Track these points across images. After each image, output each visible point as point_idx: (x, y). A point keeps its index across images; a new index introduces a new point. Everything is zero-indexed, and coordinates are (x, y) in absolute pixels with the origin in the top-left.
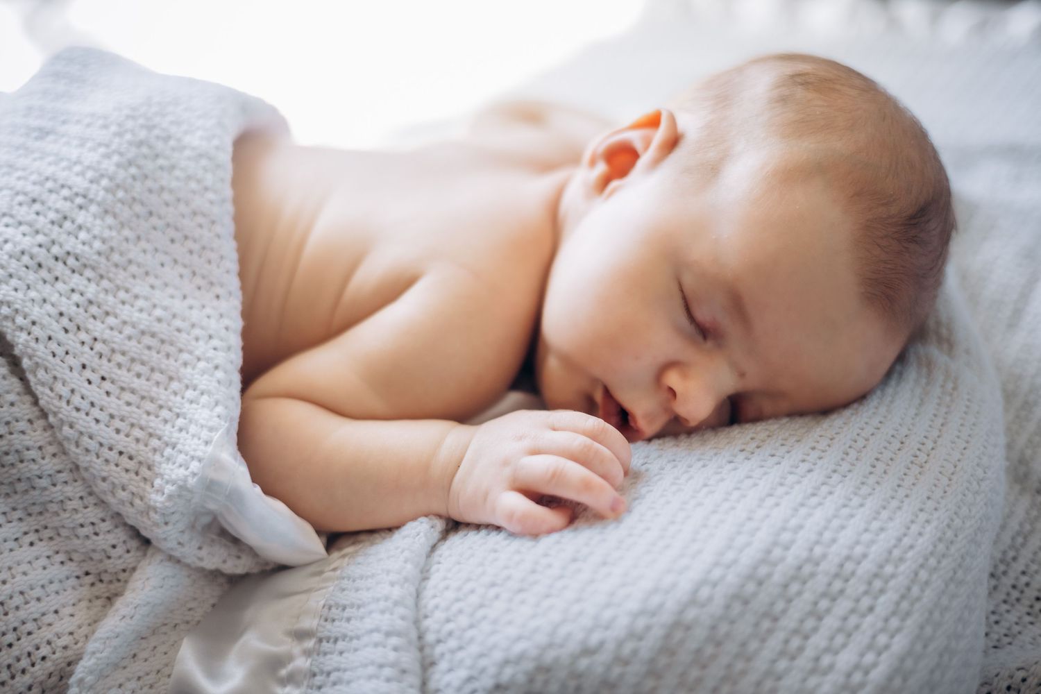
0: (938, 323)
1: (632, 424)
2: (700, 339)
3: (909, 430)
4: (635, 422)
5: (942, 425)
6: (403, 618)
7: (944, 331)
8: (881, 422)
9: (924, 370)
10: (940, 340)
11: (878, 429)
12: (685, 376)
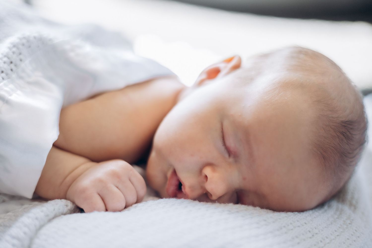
0: (353, 198)
1: (183, 190)
2: (227, 156)
3: (319, 231)
4: (185, 189)
5: (337, 236)
6: (25, 233)
7: (354, 202)
8: (305, 223)
9: (338, 213)
10: (351, 205)
11: (303, 225)
12: (214, 171)
